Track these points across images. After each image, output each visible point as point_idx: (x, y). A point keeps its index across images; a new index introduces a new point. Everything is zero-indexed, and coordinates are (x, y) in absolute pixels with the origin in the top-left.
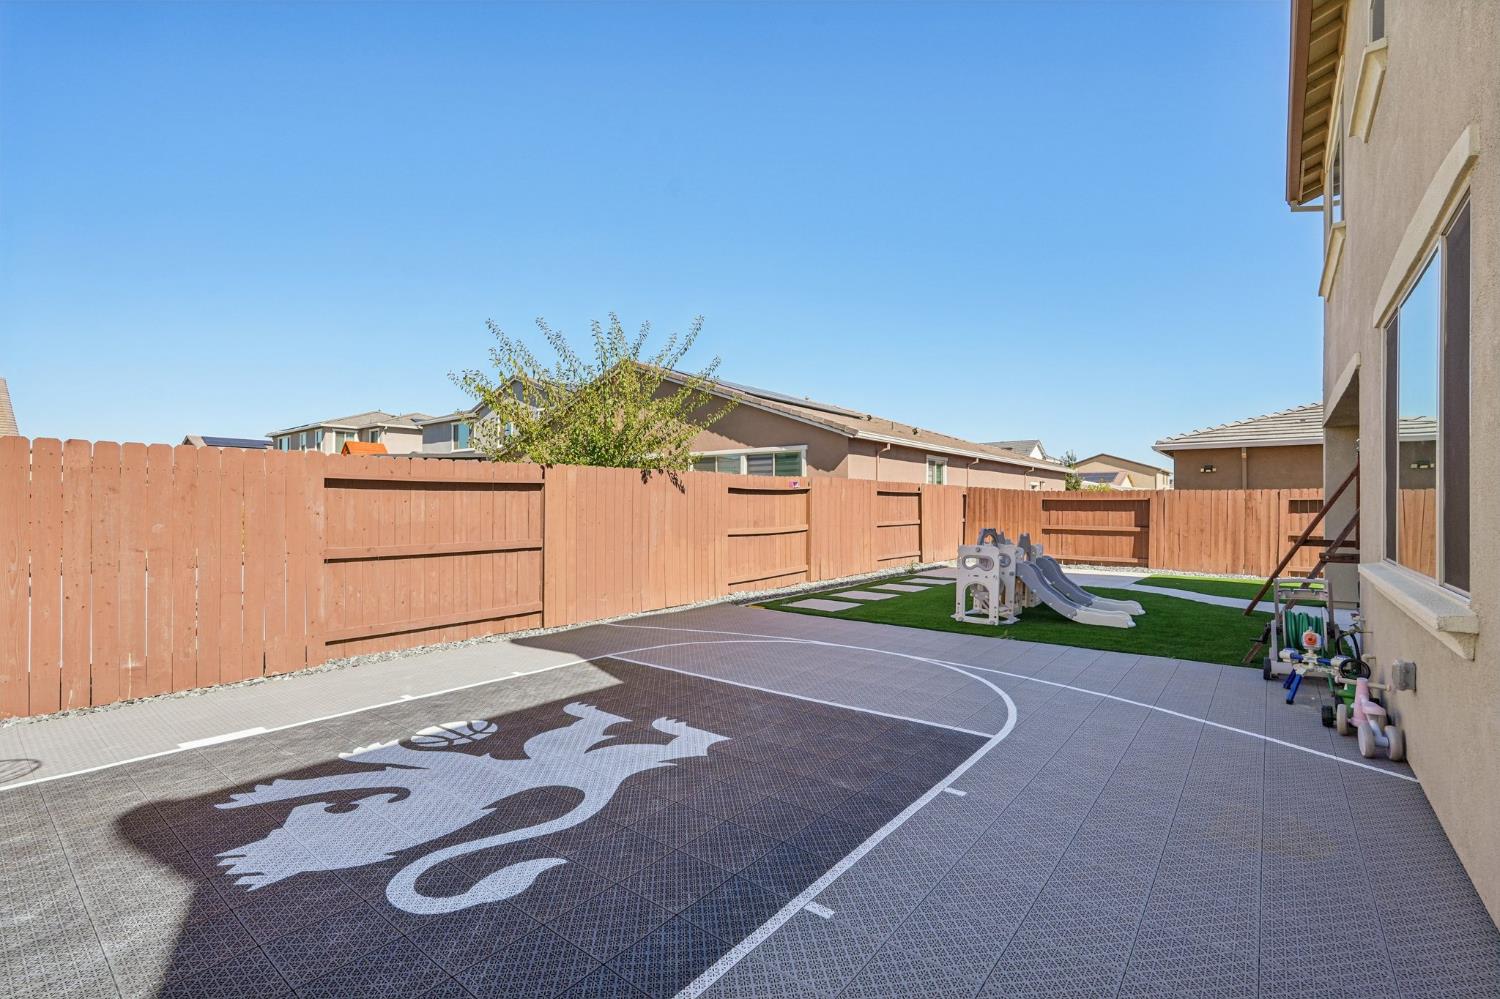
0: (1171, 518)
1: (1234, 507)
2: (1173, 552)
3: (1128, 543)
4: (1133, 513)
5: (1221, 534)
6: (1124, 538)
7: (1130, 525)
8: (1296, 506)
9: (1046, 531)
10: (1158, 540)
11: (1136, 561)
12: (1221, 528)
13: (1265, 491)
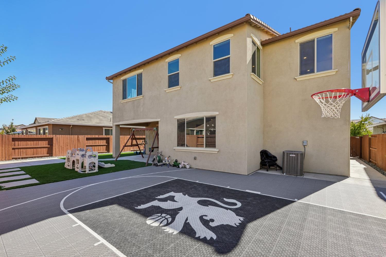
0: (59, 143)
1: (75, 139)
2: (60, 151)
3: (45, 150)
4: (47, 141)
5: (72, 146)
6: (44, 149)
7: (46, 145)
8: (88, 139)
9: (13, 149)
10: (56, 149)
11: (48, 155)
12: (72, 144)
13: (81, 136)
